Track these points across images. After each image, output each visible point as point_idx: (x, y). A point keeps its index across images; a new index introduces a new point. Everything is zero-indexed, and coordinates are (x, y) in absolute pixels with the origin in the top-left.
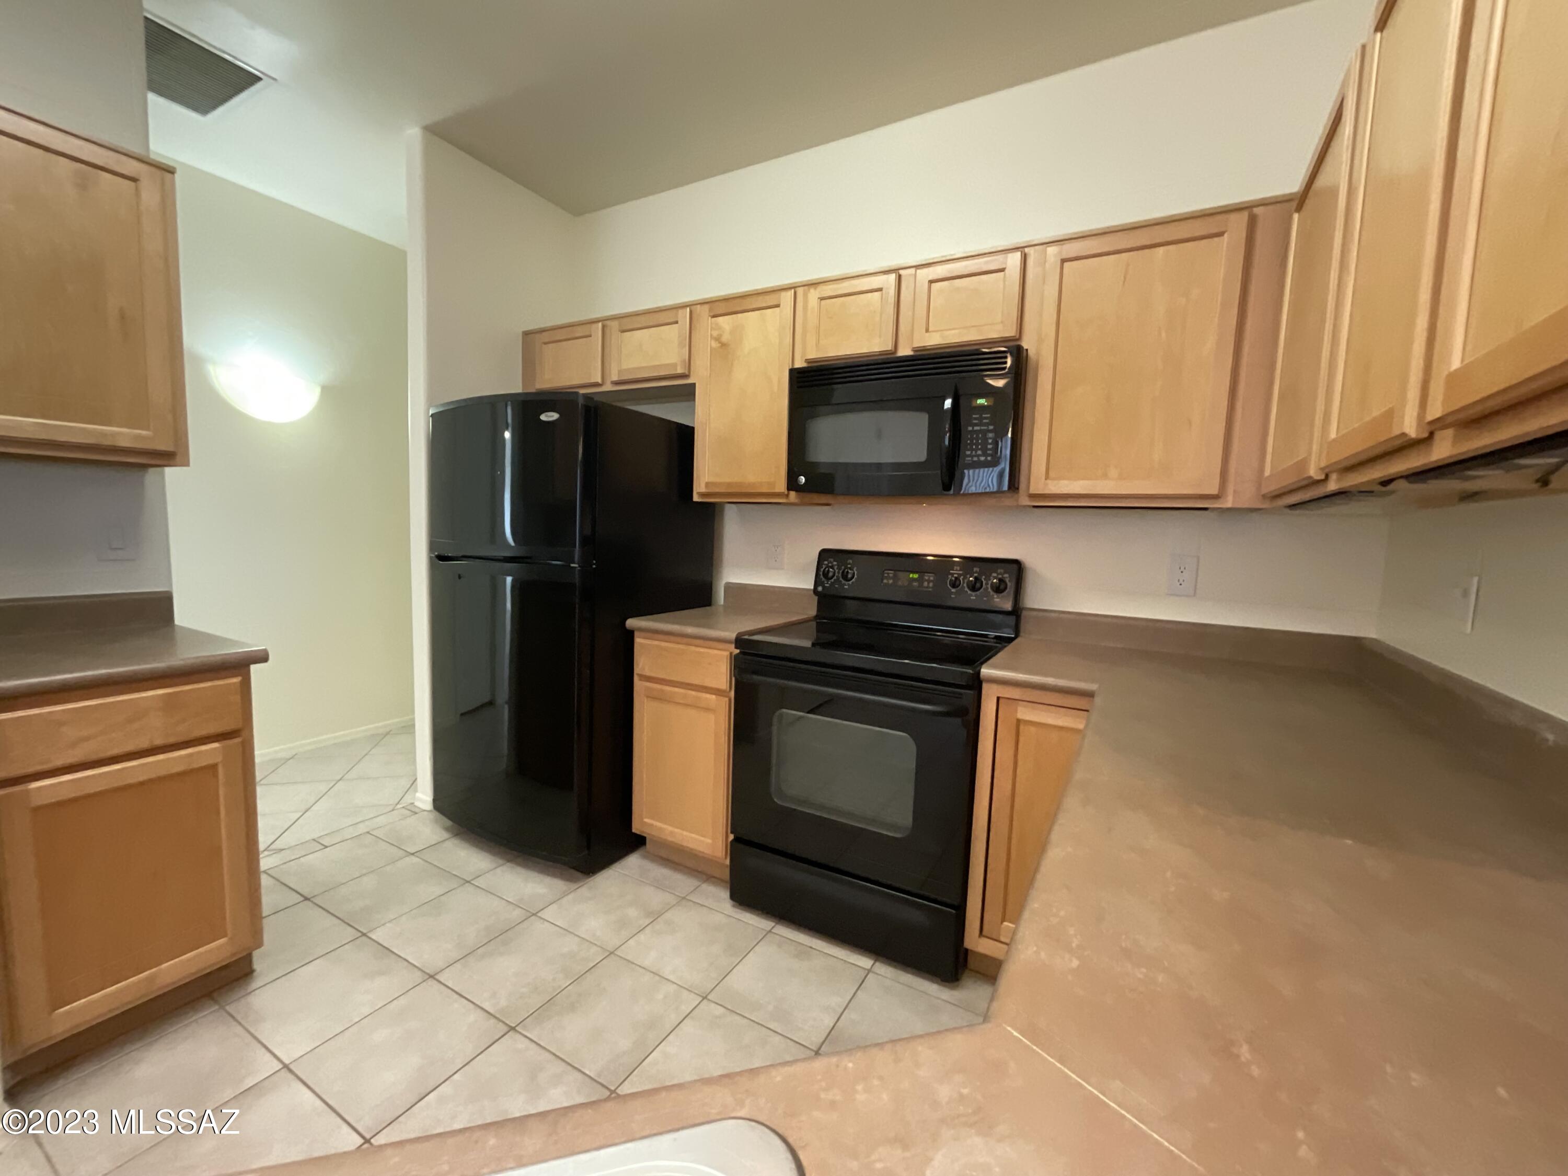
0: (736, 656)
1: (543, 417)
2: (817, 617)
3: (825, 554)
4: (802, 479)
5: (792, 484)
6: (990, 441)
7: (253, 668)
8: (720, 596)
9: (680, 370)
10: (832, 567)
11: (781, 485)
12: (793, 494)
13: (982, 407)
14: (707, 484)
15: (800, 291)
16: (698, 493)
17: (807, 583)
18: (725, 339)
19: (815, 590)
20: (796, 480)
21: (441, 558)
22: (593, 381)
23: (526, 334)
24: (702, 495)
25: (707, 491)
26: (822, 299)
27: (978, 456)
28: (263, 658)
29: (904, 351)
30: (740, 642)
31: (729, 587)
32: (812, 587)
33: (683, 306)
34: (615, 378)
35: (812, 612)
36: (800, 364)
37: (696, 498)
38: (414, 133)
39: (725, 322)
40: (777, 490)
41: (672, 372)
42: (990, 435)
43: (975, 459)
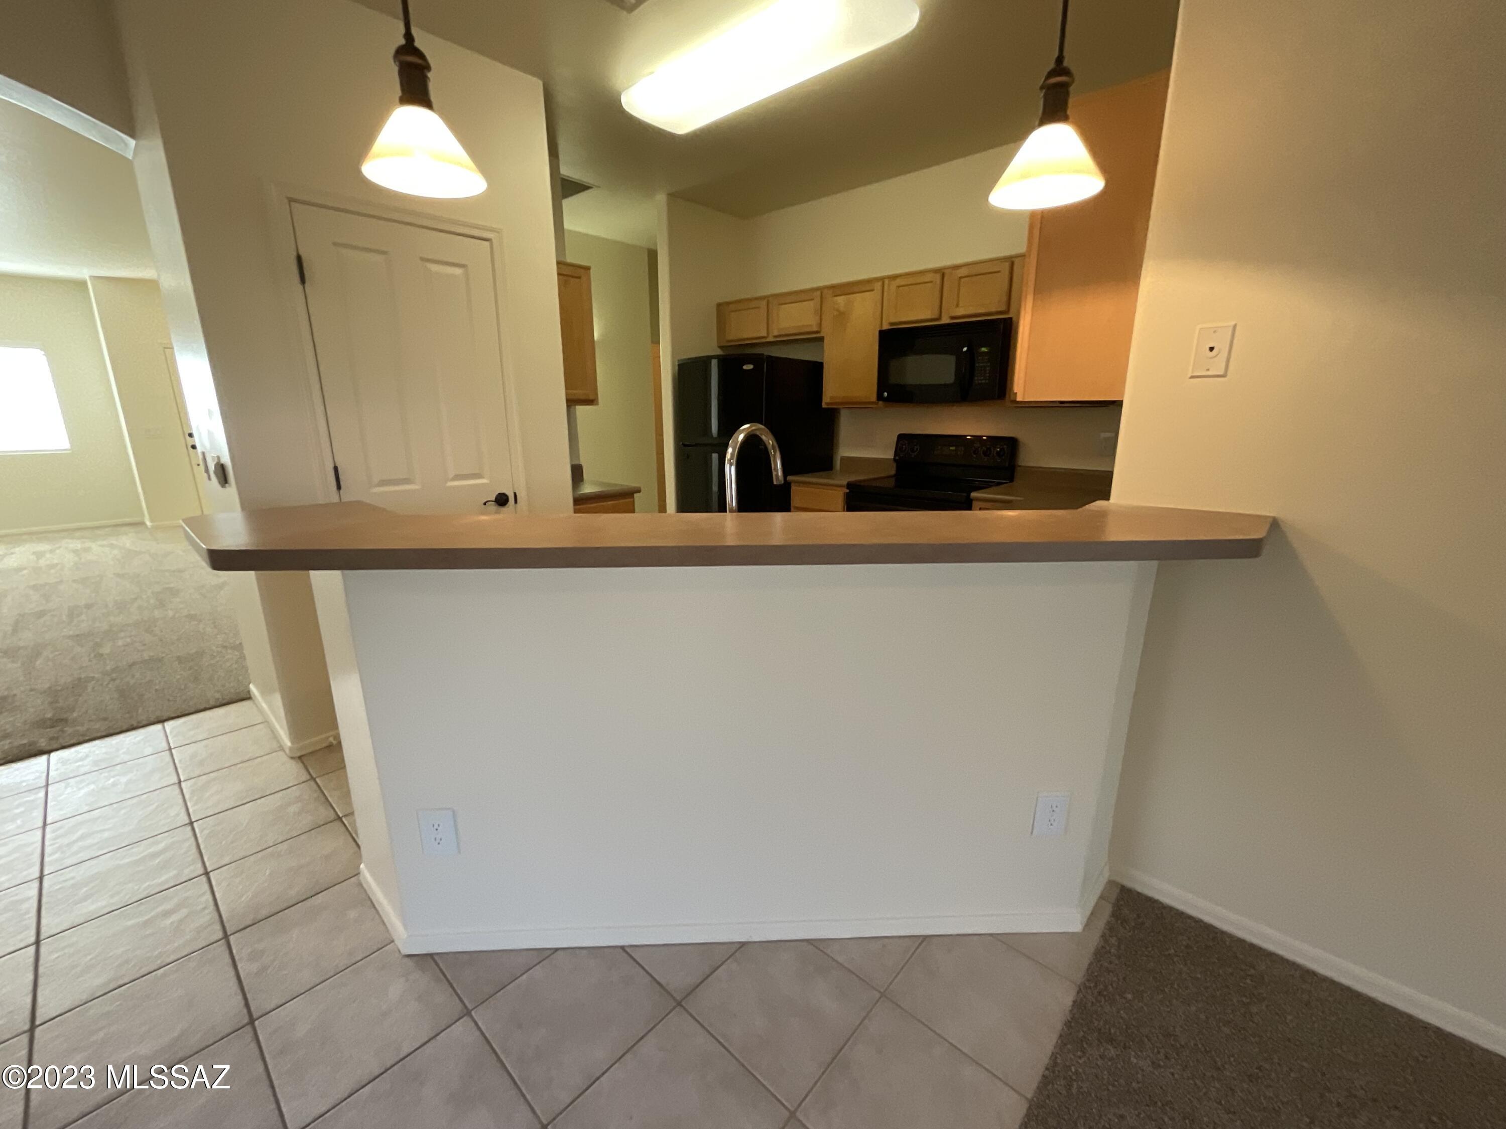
0: (847, 493)
1: (745, 367)
2: (895, 475)
3: (901, 437)
4: (886, 394)
5: (880, 397)
6: (988, 372)
7: (635, 495)
8: (838, 464)
9: (815, 329)
10: (905, 445)
11: (874, 398)
12: (880, 403)
13: (984, 352)
14: (831, 398)
15: (886, 281)
16: (826, 403)
17: (890, 455)
18: (842, 309)
19: (894, 459)
20: (882, 394)
21: (685, 445)
22: (761, 335)
23: (719, 305)
24: (827, 404)
25: (831, 401)
26: (899, 287)
27: (981, 380)
28: (639, 491)
29: (945, 320)
30: (849, 485)
31: (843, 459)
32: (893, 457)
33: (817, 289)
34: (776, 333)
35: (893, 472)
36: (886, 327)
37: (824, 406)
38: (661, 198)
39: (841, 300)
40: (872, 400)
41: (808, 330)
42: (988, 368)
43: (980, 382)
